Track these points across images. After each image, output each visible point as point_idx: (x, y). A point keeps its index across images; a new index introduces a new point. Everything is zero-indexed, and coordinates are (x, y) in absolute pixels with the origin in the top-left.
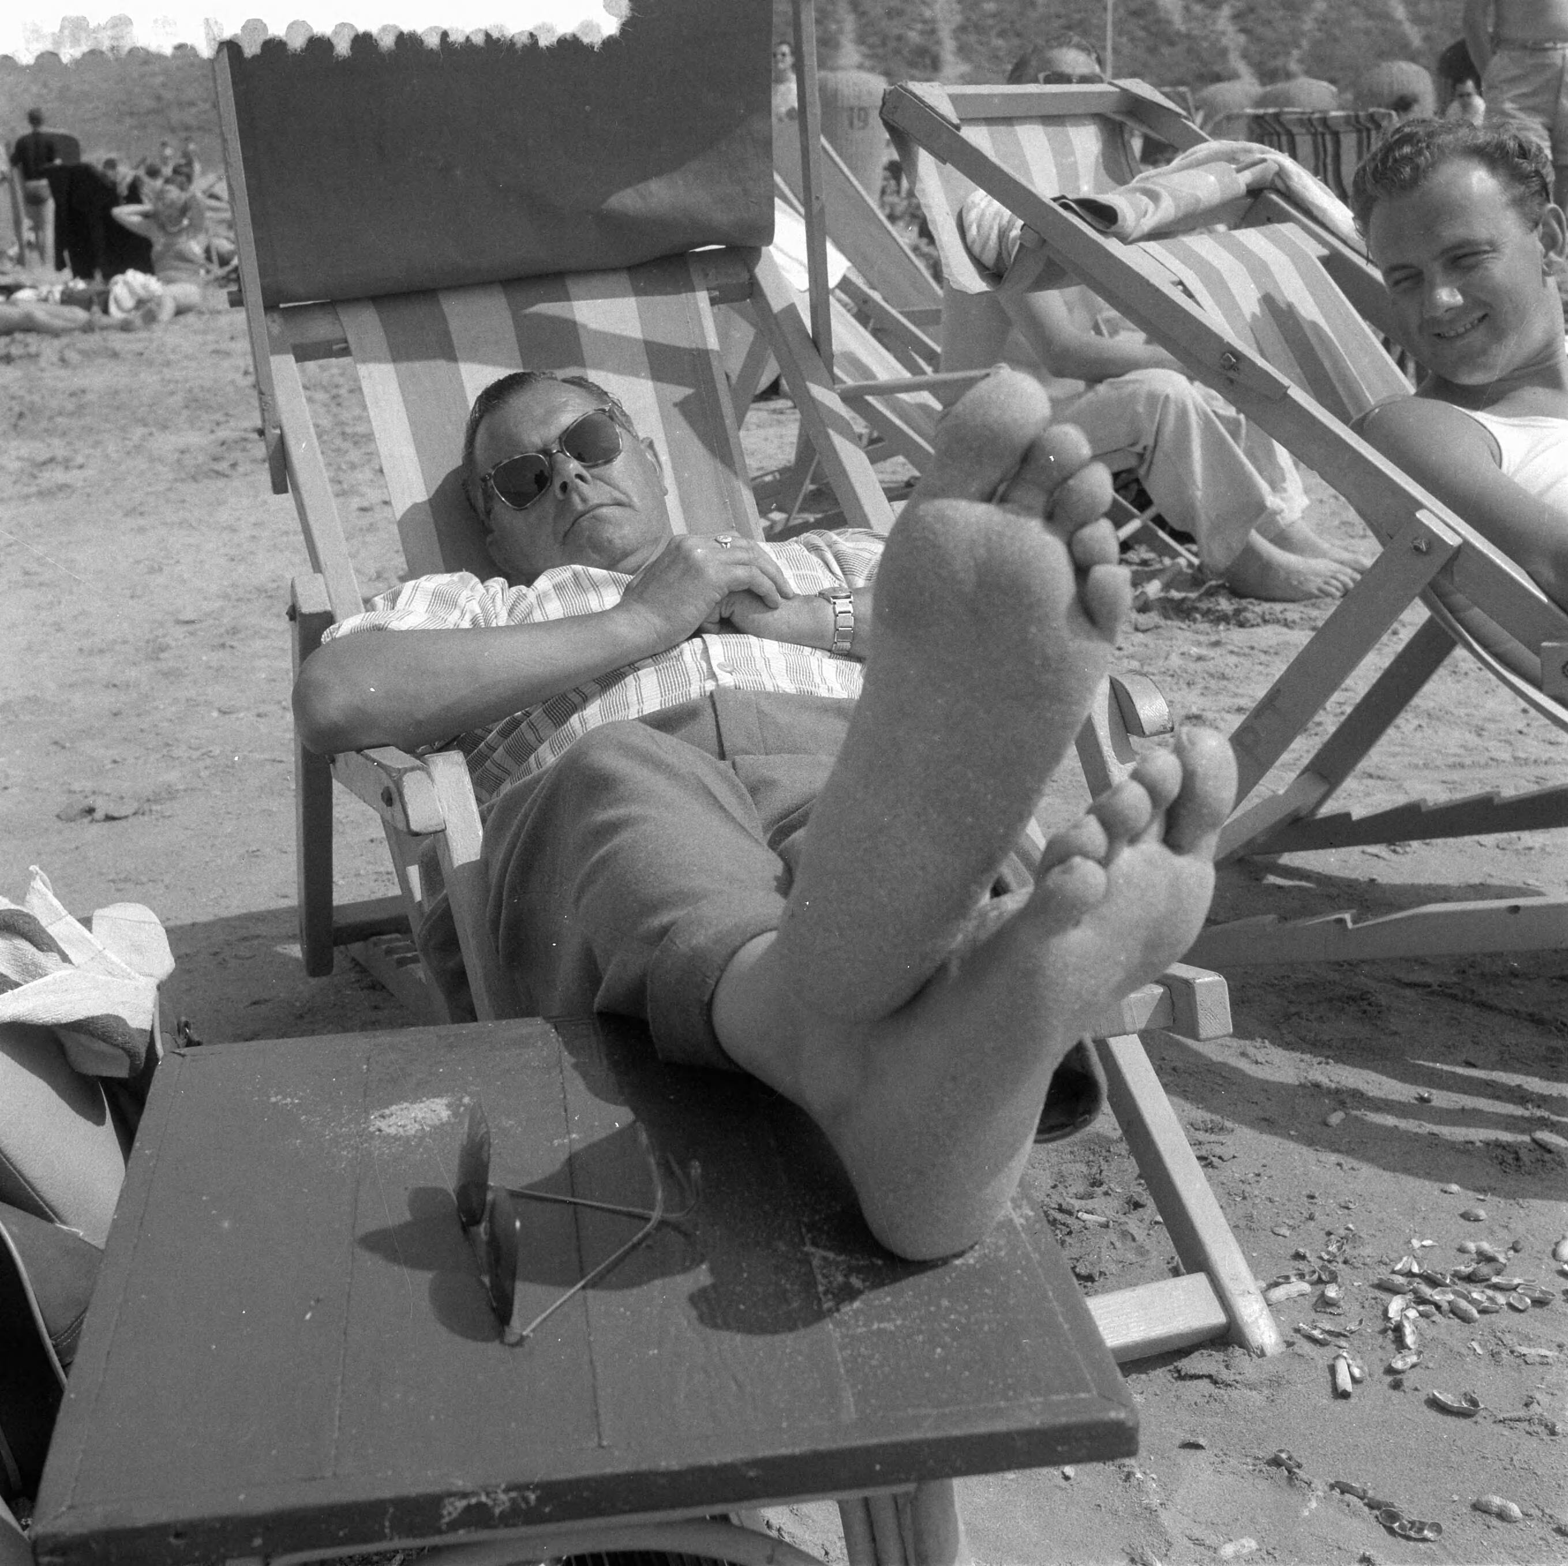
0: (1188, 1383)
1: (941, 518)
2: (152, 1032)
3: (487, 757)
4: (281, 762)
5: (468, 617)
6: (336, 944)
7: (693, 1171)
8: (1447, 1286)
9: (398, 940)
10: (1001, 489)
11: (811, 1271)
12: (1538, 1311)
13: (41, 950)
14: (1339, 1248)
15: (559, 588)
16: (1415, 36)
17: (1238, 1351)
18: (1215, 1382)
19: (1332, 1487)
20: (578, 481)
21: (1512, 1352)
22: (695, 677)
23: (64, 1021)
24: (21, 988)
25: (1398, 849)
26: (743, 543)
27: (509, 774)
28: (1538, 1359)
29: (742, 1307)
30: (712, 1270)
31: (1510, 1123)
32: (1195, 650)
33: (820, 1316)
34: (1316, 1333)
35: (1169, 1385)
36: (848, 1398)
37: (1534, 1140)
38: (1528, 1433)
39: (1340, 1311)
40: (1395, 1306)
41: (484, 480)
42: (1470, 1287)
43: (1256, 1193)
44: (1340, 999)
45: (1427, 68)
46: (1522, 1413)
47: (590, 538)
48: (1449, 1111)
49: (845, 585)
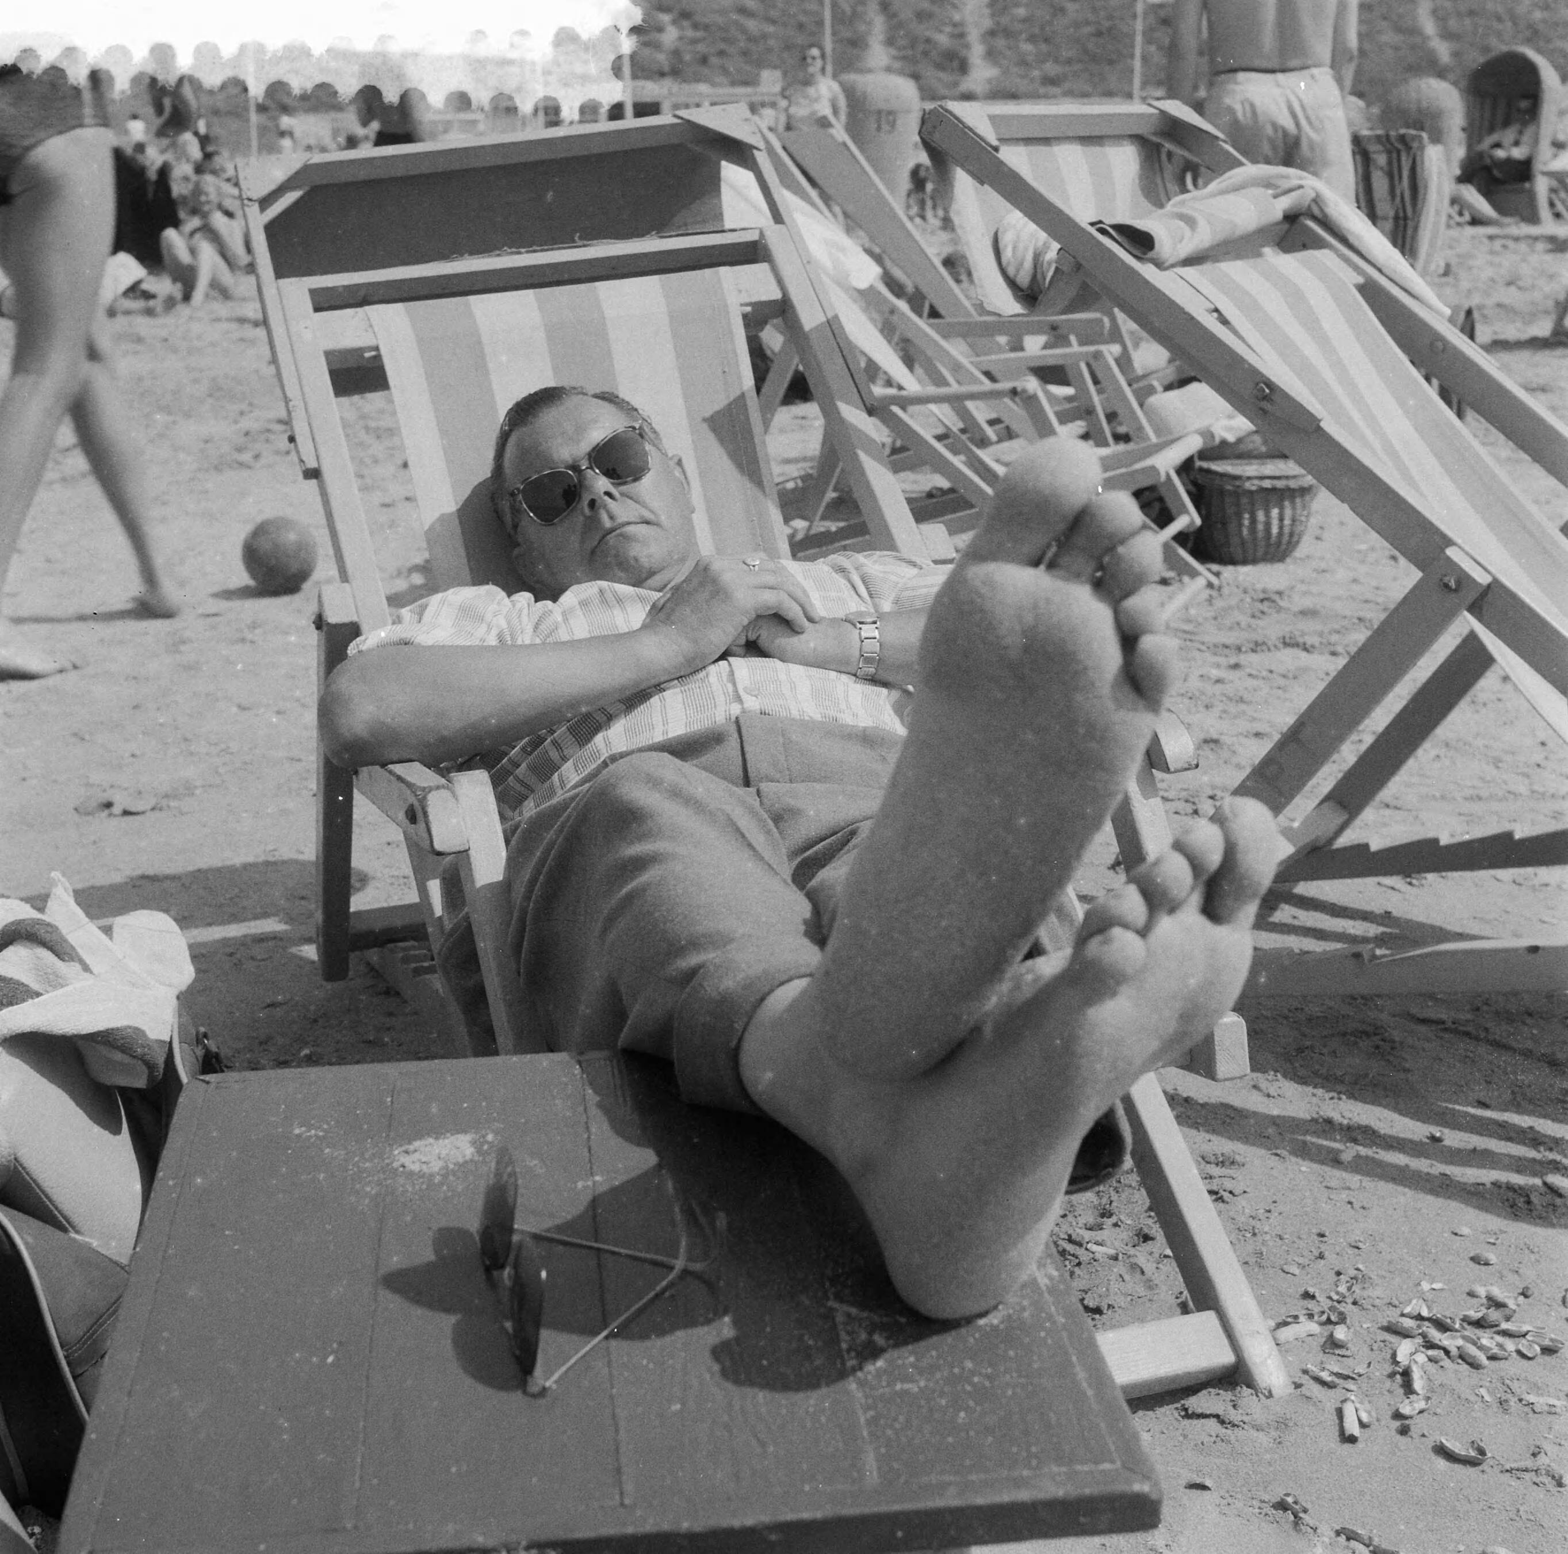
0: (1195, 1422)
1: (990, 582)
2: (171, 1043)
3: (509, 773)
4: (299, 760)
5: (494, 632)
6: (353, 951)
7: (718, 1224)
8: (1457, 1331)
9: (414, 948)
10: (1050, 554)
11: (834, 1327)
12: (1547, 1358)
13: (63, 960)
14: (1349, 1289)
15: (584, 604)
16: (1443, 50)
17: (1246, 1391)
18: (1222, 1422)
19: (1338, 1533)
20: (606, 498)
21: (1520, 1400)
22: (721, 699)
23: (84, 1032)
24: (41, 998)
25: (1414, 881)
26: (771, 565)
27: (533, 791)
28: (1546, 1408)
29: (765, 1362)
30: (735, 1323)
31: (1520, 1165)
32: (1215, 673)
33: (843, 1374)
34: (1325, 1376)
35: (1176, 1424)
36: (870, 1461)
37: (1545, 1184)
38: (1535, 1483)
39: (1348, 1353)
40: (1405, 1349)
41: (512, 494)
42: (1479, 1332)
43: (1266, 1229)
44: (1352, 1034)
45: (1455, 84)
46: (1529, 1463)
47: (617, 556)
48: (1459, 1151)
49: (872, 610)
